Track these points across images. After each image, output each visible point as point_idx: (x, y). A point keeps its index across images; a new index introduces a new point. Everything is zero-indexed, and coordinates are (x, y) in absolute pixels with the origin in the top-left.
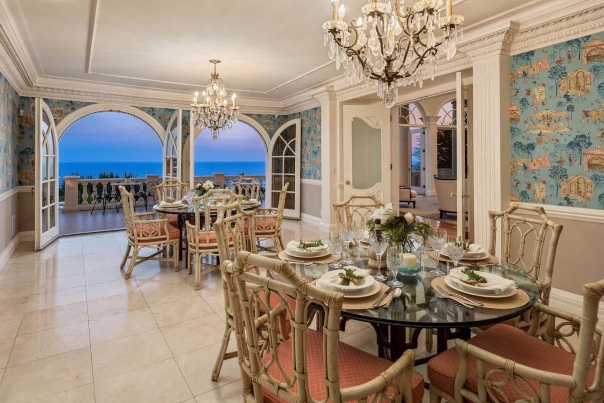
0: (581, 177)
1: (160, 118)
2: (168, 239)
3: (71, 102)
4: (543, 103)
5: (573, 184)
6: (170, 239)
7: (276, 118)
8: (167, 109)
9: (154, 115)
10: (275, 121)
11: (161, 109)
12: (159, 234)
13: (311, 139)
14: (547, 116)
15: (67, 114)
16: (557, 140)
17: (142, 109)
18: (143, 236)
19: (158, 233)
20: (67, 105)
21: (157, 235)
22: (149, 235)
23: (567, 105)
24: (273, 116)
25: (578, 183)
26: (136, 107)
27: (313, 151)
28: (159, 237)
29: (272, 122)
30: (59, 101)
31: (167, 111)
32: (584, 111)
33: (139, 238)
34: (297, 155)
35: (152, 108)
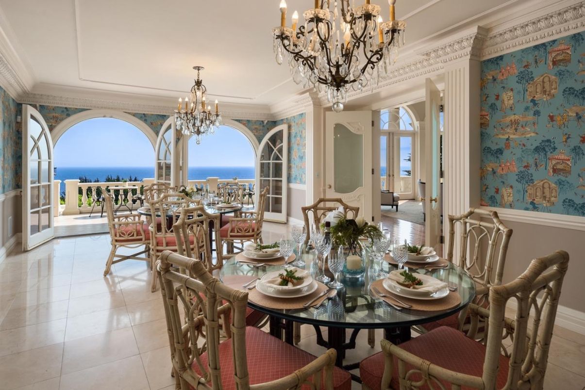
0: (546, 182)
1: (152, 123)
2: (143, 239)
3: (66, 108)
4: (511, 107)
5: (538, 189)
6: (146, 240)
7: (265, 124)
8: (159, 115)
9: (145, 121)
10: (264, 126)
11: (152, 115)
12: (135, 235)
13: (298, 144)
14: (515, 121)
15: (62, 120)
16: (524, 145)
17: (134, 116)
18: (120, 236)
19: (134, 234)
20: (63, 111)
21: (133, 236)
22: (125, 235)
23: (534, 109)
24: (262, 121)
25: (543, 188)
26: (129, 113)
27: (299, 156)
28: (135, 238)
29: (261, 128)
30: (55, 107)
31: (159, 117)
32: (549, 116)
33: (116, 238)
34: (284, 160)
35: (144, 114)
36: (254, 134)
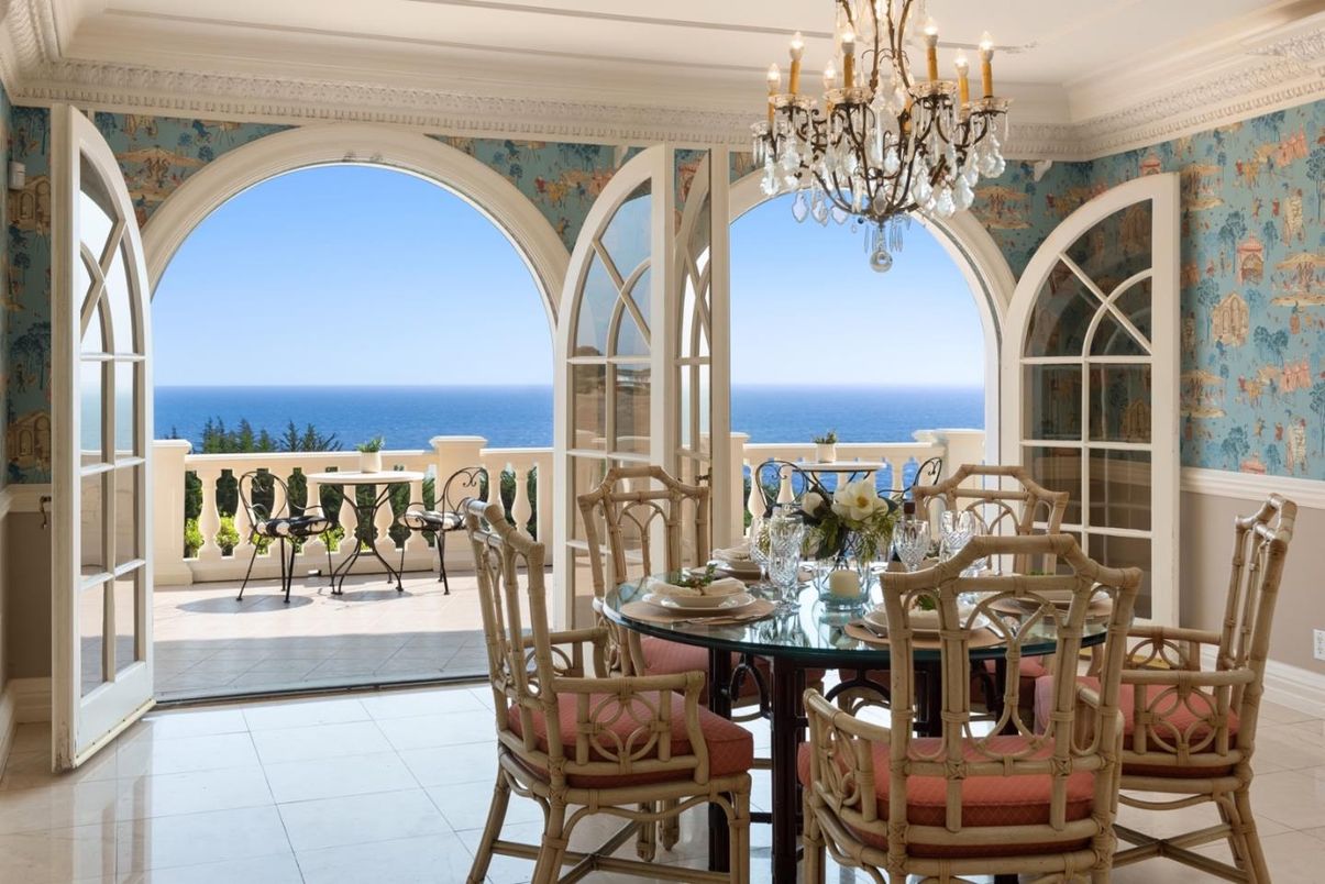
1: (541, 184)
2: (702, 773)
3: (199, 124)
6: (712, 775)
7: (1038, 176)
8: (572, 146)
9: (515, 173)
10: (1030, 189)
11: (543, 144)
12: (665, 749)
13: (1245, 273)
15: (181, 177)
17: (468, 151)
18: (594, 757)
19: (656, 746)
20: (185, 139)
21: (653, 754)
22: (614, 750)
24: (1024, 165)
26: (447, 140)
27: (1261, 333)
28: (667, 763)
29: (1021, 195)
31: (571, 153)
33: (572, 768)
34: (1161, 355)
35: (509, 143)
36: (988, 229)
